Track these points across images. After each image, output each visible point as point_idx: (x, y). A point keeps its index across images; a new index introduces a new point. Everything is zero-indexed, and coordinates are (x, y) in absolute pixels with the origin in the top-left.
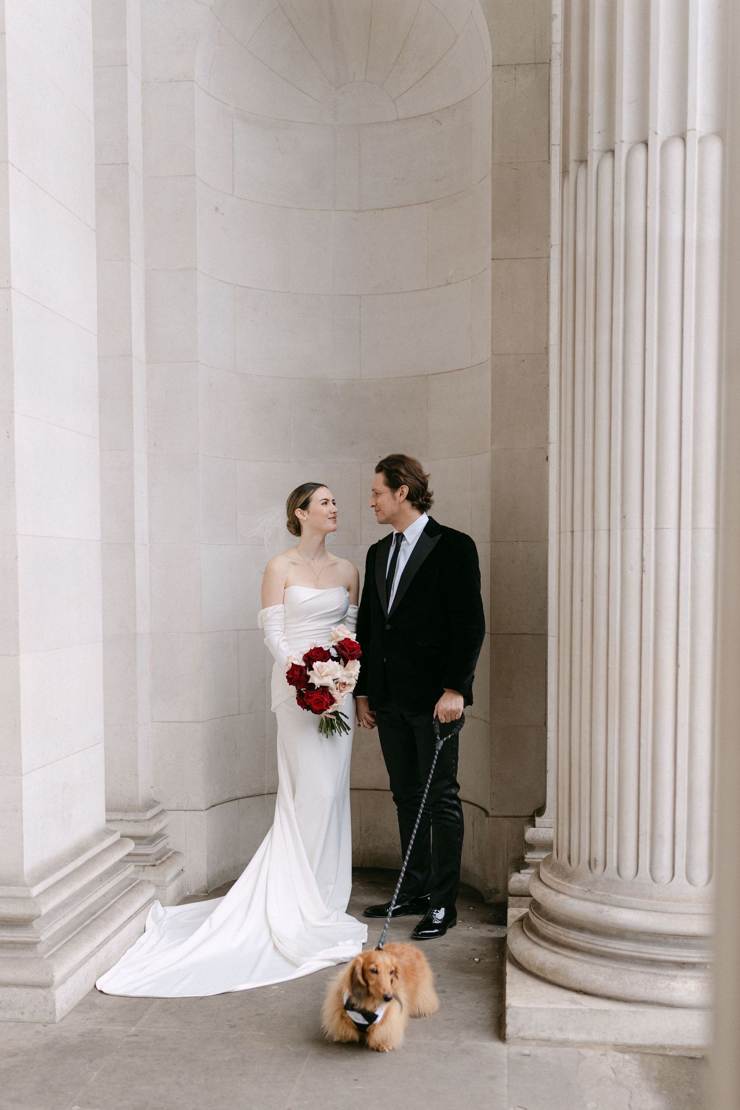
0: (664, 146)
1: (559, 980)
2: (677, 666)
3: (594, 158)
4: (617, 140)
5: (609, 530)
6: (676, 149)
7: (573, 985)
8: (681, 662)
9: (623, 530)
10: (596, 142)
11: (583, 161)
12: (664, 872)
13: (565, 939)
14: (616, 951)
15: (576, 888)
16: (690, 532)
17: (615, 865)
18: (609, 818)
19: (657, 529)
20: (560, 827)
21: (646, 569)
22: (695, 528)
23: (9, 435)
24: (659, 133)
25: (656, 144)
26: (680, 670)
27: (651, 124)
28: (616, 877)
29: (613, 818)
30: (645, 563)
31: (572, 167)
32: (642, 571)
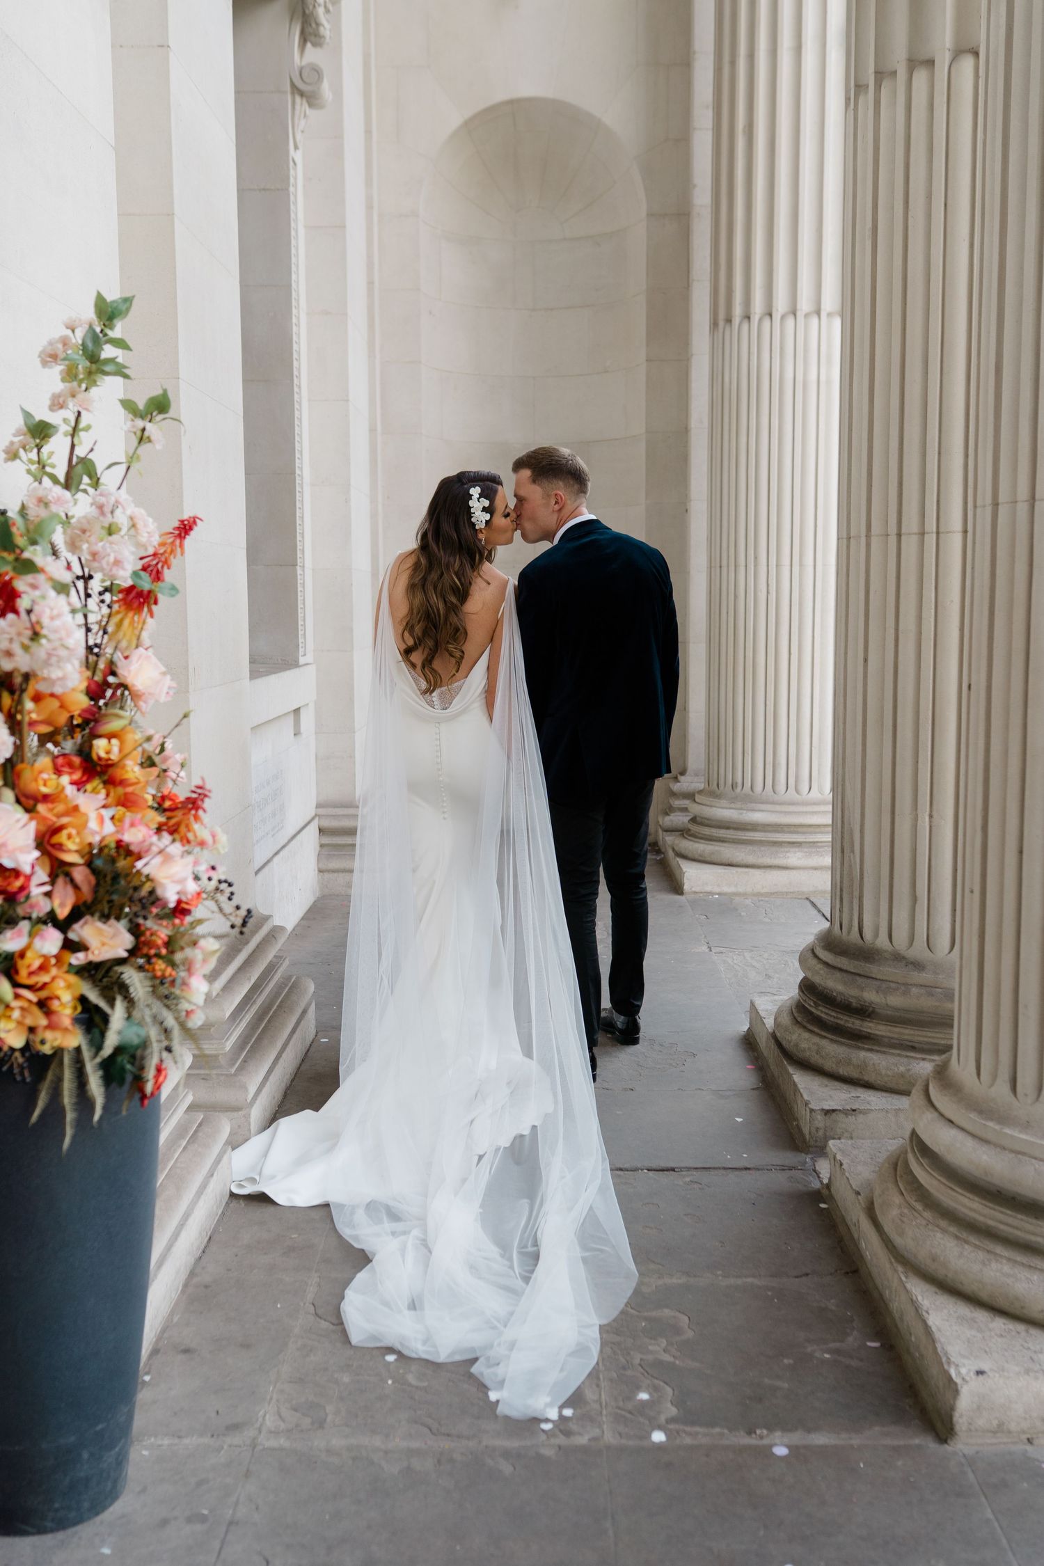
0: (783, 317)
1: (714, 858)
2: (790, 654)
3: (736, 320)
4: (752, 311)
5: (746, 566)
6: (790, 322)
7: (724, 861)
8: (792, 651)
9: (755, 566)
10: (738, 311)
11: (729, 320)
12: (781, 787)
13: (717, 835)
14: (751, 838)
15: (723, 802)
16: (798, 568)
17: (750, 784)
18: (745, 754)
19: (777, 566)
20: (711, 766)
21: (770, 591)
22: (801, 565)
23: (347, 501)
24: (780, 309)
25: (777, 317)
26: (792, 656)
27: (774, 304)
28: (751, 793)
29: (748, 754)
30: (770, 588)
31: (721, 323)
32: (768, 592)
